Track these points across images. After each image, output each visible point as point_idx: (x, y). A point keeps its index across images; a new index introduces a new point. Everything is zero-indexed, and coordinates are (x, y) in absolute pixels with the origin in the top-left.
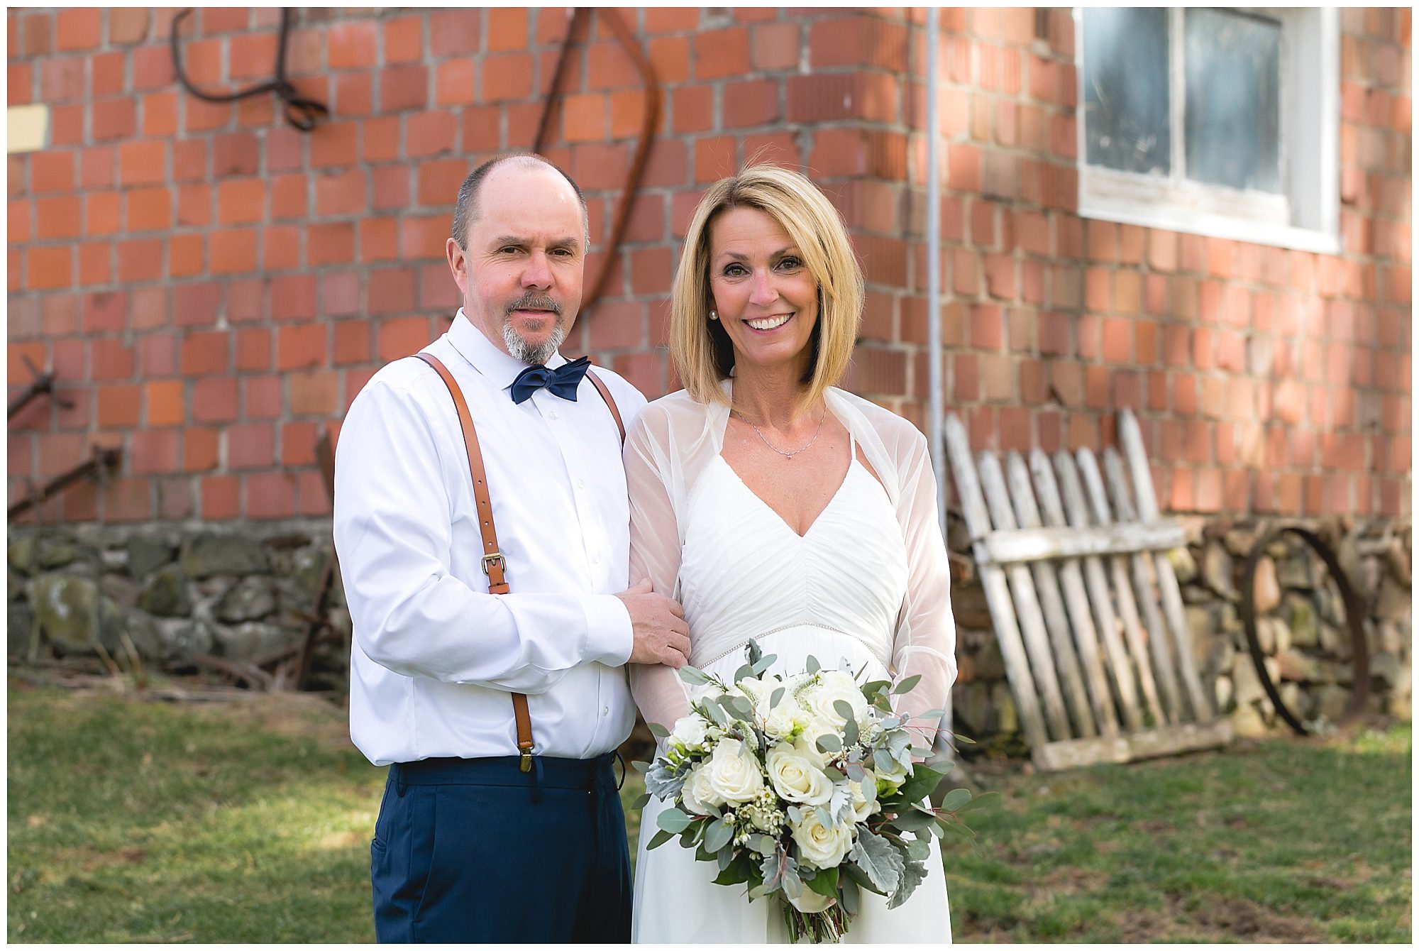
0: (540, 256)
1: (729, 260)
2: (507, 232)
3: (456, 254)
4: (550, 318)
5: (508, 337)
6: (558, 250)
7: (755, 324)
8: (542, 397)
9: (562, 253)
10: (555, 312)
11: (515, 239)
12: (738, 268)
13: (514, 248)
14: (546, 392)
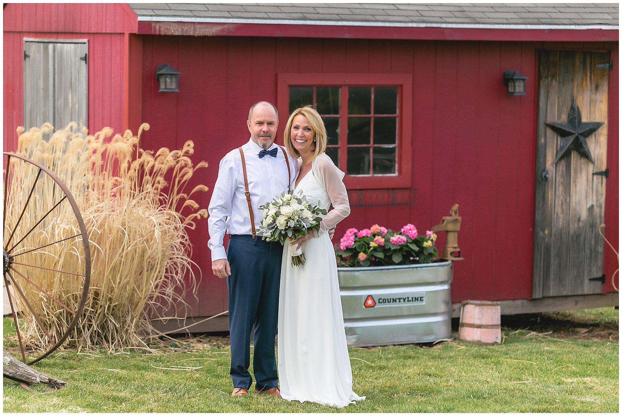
0: (265, 125)
1: (295, 125)
2: (258, 119)
3: (249, 124)
4: (269, 138)
5: (259, 142)
6: (270, 123)
7: (297, 141)
8: (267, 157)
9: (271, 124)
10: (270, 137)
11: (260, 121)
12: (297, 128)
13: (261, 123)
14: (269, 155)
